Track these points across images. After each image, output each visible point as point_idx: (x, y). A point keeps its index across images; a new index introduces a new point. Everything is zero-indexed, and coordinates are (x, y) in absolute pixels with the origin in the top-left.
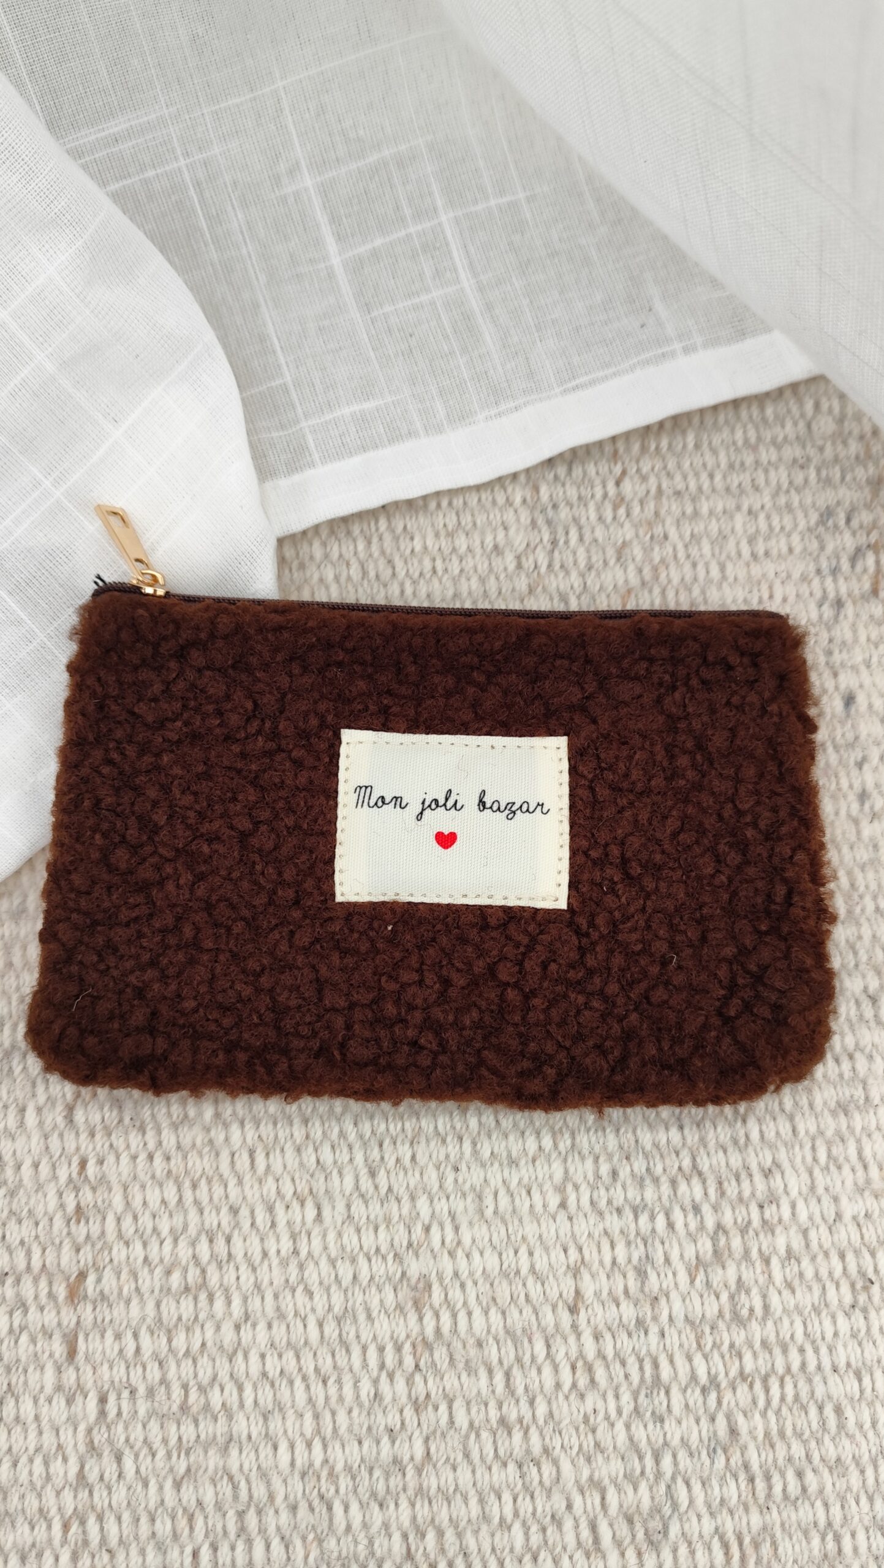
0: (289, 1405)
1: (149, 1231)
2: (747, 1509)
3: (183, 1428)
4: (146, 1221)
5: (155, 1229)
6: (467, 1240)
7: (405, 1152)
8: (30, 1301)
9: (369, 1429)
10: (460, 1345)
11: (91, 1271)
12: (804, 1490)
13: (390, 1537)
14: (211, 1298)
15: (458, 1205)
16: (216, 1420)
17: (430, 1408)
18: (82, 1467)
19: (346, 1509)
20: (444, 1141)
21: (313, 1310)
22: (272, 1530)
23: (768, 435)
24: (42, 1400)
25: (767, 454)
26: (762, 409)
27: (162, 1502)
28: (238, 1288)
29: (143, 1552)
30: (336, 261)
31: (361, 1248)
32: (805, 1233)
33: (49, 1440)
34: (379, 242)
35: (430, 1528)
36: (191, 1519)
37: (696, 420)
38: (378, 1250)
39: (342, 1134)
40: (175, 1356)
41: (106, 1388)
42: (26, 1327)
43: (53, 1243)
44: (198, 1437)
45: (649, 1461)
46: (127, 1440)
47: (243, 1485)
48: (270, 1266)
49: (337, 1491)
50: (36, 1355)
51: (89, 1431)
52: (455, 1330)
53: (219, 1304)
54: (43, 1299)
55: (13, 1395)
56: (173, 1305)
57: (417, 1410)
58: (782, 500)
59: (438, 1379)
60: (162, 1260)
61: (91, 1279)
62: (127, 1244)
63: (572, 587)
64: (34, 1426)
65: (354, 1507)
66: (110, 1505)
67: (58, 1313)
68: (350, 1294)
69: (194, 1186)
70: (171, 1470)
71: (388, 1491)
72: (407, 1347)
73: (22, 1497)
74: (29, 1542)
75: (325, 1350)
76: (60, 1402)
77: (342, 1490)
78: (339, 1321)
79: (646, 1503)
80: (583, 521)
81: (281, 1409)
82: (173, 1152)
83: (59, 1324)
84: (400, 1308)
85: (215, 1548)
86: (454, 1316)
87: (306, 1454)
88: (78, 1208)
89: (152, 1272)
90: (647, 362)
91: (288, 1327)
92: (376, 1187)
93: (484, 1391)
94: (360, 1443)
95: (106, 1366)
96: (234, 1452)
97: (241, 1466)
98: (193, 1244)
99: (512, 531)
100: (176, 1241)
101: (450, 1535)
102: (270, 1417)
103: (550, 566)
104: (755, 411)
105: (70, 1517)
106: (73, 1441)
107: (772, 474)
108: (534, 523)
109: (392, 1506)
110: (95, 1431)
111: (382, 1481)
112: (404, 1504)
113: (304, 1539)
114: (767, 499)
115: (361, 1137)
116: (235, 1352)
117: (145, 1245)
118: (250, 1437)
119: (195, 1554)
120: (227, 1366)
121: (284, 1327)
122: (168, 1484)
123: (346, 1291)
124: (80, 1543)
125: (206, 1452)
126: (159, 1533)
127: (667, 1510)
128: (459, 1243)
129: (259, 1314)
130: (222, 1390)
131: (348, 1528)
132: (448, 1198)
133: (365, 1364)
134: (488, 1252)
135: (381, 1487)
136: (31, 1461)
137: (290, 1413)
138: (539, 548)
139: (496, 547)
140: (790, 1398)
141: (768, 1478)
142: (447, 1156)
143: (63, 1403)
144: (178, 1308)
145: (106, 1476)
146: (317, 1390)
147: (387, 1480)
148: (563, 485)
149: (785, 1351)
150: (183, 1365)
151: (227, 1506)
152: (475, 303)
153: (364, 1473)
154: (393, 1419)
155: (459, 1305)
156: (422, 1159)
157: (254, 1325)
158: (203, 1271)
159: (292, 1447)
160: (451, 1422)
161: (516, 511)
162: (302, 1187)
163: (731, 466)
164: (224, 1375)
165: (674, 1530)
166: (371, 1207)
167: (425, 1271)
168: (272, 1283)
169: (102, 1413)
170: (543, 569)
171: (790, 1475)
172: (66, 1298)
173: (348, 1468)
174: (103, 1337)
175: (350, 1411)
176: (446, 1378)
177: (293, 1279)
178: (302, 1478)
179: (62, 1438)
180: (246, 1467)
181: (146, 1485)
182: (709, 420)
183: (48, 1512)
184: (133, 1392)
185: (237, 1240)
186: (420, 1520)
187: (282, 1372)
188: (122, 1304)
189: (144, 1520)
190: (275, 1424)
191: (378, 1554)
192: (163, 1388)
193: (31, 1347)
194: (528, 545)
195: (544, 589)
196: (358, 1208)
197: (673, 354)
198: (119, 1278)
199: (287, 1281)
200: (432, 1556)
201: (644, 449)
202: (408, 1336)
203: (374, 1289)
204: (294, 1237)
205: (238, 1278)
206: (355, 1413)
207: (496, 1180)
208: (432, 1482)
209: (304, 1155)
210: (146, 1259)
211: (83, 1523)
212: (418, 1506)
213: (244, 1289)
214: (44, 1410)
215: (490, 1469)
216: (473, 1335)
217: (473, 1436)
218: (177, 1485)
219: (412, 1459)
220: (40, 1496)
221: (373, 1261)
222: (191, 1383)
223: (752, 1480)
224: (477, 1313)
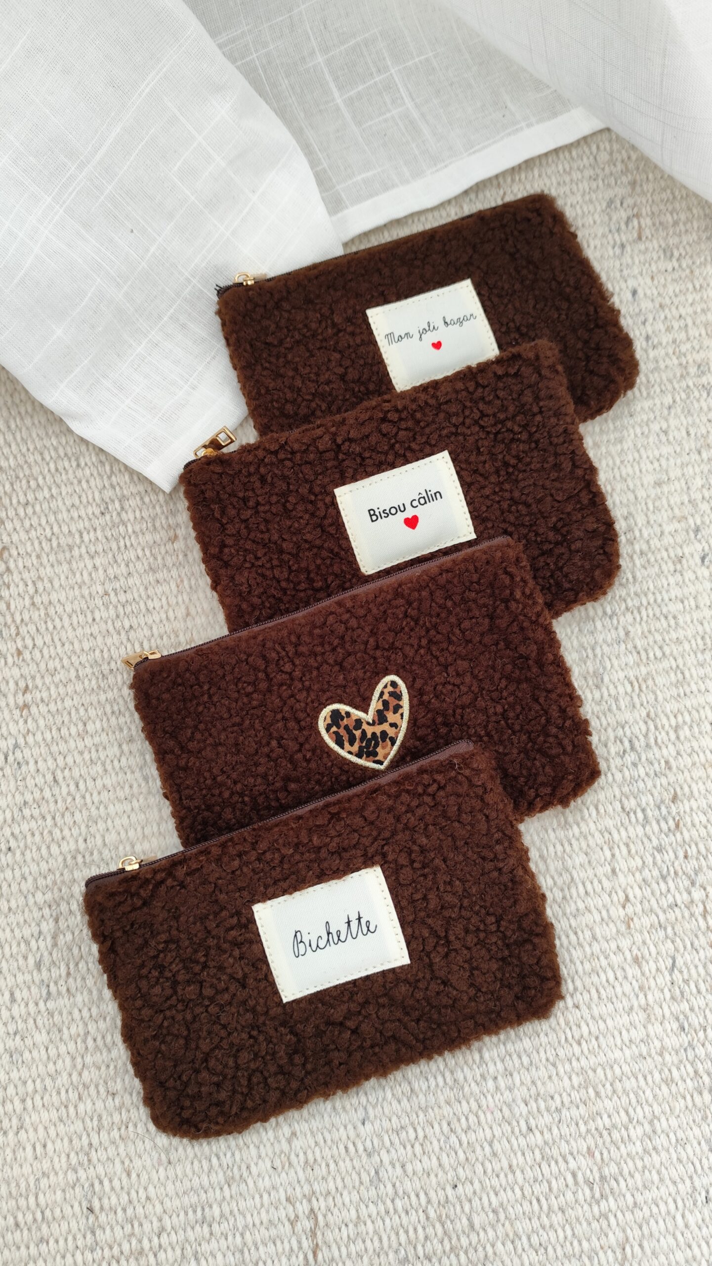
2: (638, 665)
12: (664, 654)
23: (575, 166)
25: (576, 175)
26: (570, 153)
30: (339, 101)
32: (648, 542)
34: (361, 88)
37: (537, 162)
45: (590, 651)
58: (587, 198)
79: (591, 670)
90: (509, 134)
104: (567, 154)
107: (580, 185)
114: (579, 198)
127: (601, 670)
140: (651, 615)
141: (646, 651)
149: (646, 595)
152: (415, 114)
163: (559, 184)
165: (606, 679)
171: (656, 648)
182: (544, 162)
197: (522, 129)
201: (513, 181)
223: (638, 653)
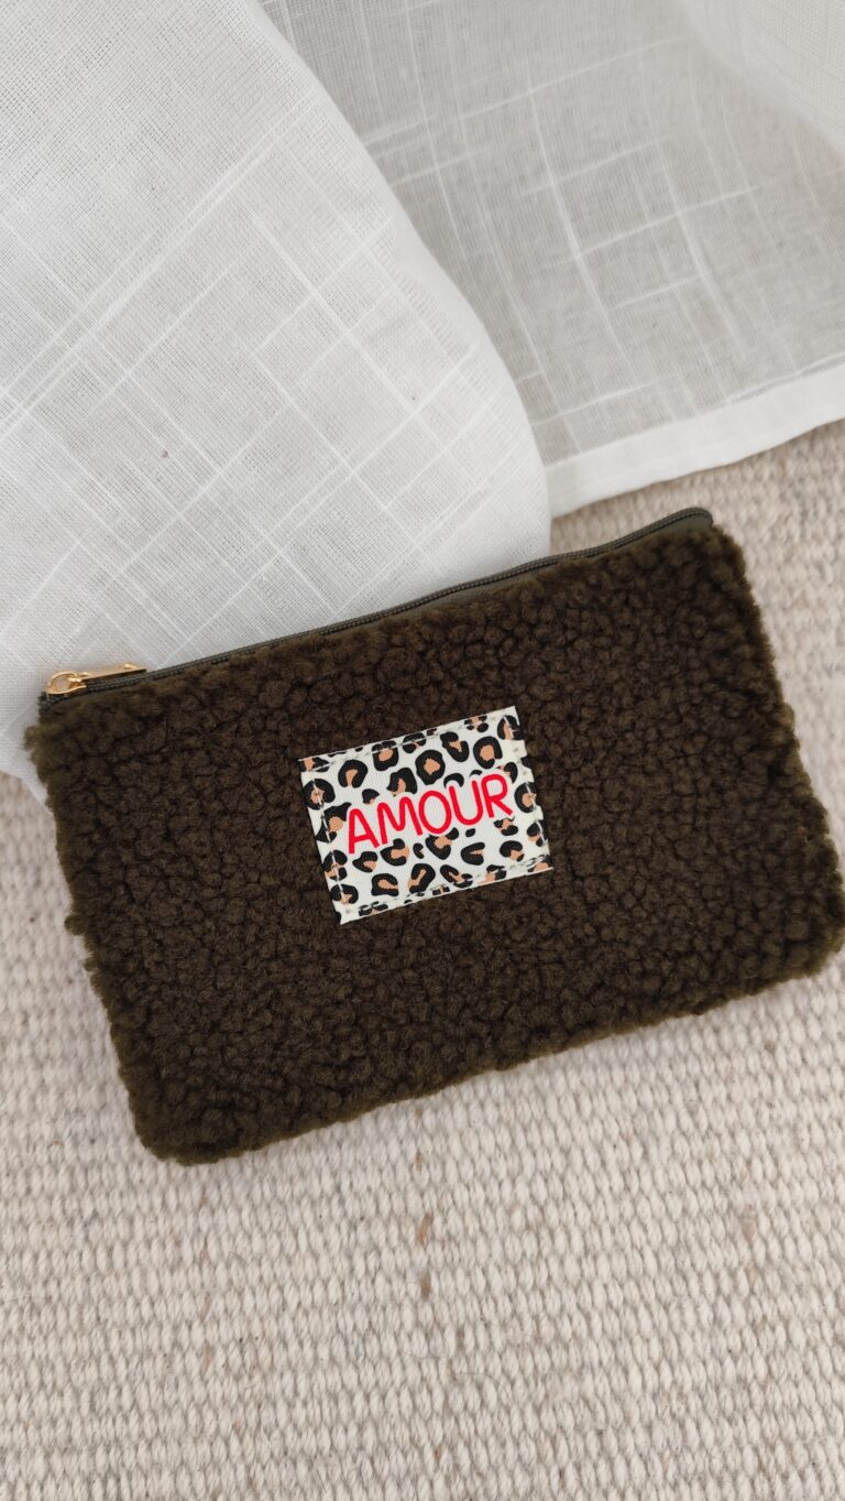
0: (635, 1331)
1: (488, 1173)
3: (537, 1357)
4: (482, 1163)
5: (492, 1172)
6: (787, 1171)
7: (721, 1091)
8: (382, 1242)
9: (713, 1351)
10: (789, 1271)
11: (436, 1213)
13: (741, 1450)
14: (552, 1234)
15: (776, 1140)
16: (567, 1348)
17: (768, 1328)
18: (447, 1397)
19: (698, 1427)
20: (756, 1079)
21: (648, 1242)
22: (631, 1448)
24: (403, 1337)
27: (525, 1427)
28: (576, 1223)
29: (511, 1475)
30: (578, 257)
31: (687, 1181)
33: (413, 1373)
34: (619, 237)
35: (778, 1442)
36: (554, 1441)
38: (703, 1184)
39: (660, 1077)
40: (523, 1288)
41: (462, 1321)
42: (380, 1267)
43: (399, 1189)
44: (552, 1364)
46: (486, 1370)
47: (599, 1407)
48: (604, 1203)
49: (688, 1410)
50: (392, 1294)
51: (450, 1362)
52: (784, 1256)
53: (561, 1240)
54: (394, 1241)
55: (374, 1332)
56: (517, 1242)
57: (755, 1332)
59: (772, 1301)
60: (502, 1200)
61: (438, 1221)
62: (468, 1187)
63: (825, 555)
64: (398, 1360)
65: (706, 1425)
66: (476, 1432)
67: (410, 1254)
68: (681, 1225)
69: (525, 1130)
70: (530, 1397)
71: (735, 1408)
72: (741, 1274)
73: (393, 1427)
74: (403, 1467)
75: (663, 1278)
76: (419, 1338)
77: (693, 1409)
78: (674, 1251)
80: (829, 492)
81: (627, 1334)
82: (502, 1100)
83: (412, 1264)
84: (731, 1237)
85: (578, 1468)
86: (781, 1243)
87: (656, 1376)
88: (419, 1154)
89: (494, 1212)
91: (626, 1257)
92: (697, 1126)
93: (818, 1312)
94: (704, 1364)
95: (459, 1302)
96: (588, 1378)
97: (596, 1390)
98: (529, 1184)
99: (764, 504)
100: (513, 1182)
101: (798, 1447)
102: (618, 1343)
103: (803, 536)
105: (440, 1445)
106: (438, 1375)
108: (782, 497)
109: (741, 1422)
110: (455, 1364)
111: (729, 1399)
112: (752, 1421)
113: (661, 1455)
115: (677, 1079)
116: (580, 1283)
117: (485, 1188)
118: (601, 1363)
119: (561, 1473)
120: (573, 1296)
121: (623, 1261)
122: (529, 1410)
123: (676, 1222)
124: (451, 1468)
125: (561, 1379)
126: (525, 1458)
128: (779, 1174)
129: (598, 1248)
130: (571, 1320)
131: (702, 1444)
132: (764, 1132)
133: (703, 1292)
134: (807, 1182)
135: (729, 1405)
136: (398, 1394)
137: (637, 1339)
138: (791, 520)
139: (750, 520)
142: (761, 1095)
143: (422, 1338)
144: (522, 1244)
145: (470, 1405)
146: (660, 1315)
147: (733, 1397)
148: (807, 460)
150: (532, 1297)
151: (587, 1428)
152: (712, 291)
153: (712, 1392)
154: (735, 1342)
155: (785, 1232)
156: (737, 1098)
157: (595, 1258)
158: (542, 1210)
159: (641, 1370)
160: (789, 1340)
161: (765, 486)
162: (627, 1127)
164: (571, 1306)
166: (693, 1144)
167: (749, 1201)
168: (607, 1218)
169: (461, 1346)
170: (797, 539)
172: (417, 1239)
173: (696, 1388)
174: (453, 1274)
175: (693, 1335)
176: (779, 1300)
177: (628, 1212)
178: (654, 1399)
179: (425, 1370)
180: (601, 1391)
181: (508, 1412)
183: (419, 1440)
184: (488, 1325)
185: (570, 1178)
186: (768, 1434)
187: (625, 1301)
188: (469, 1243)
189: (510, 1445)
190: (624, 1350)
191: (732, 1467)
192: (515, 1322)
193: (387, 1287)
194: (779, 518)
195: (800, 559)
196: (681, 1144)
198: (463, 1219)
199: (621, 1216)
200: (784, 1467)
202: (740, 1263)
203: (703, 1221)
204: (623, 1174)
205: (576, 1215)
206: (698, 1336)
207: (808, 1115)
208: (777, 1399)
209: (625, 1097)
210: (487, 1200)
211: (452, 1449)
212: (765, 1421)
213: (582, 1224)
214: (406, 1346)
215: (830, 1383)
216: (801, 1259)
217: (811, 1354)
218: (538, 1411)
219: (755, 1377)
220: (409, 1425)
221: (700, 1193)
222: (542, 1315)
224: (803, 1240)
